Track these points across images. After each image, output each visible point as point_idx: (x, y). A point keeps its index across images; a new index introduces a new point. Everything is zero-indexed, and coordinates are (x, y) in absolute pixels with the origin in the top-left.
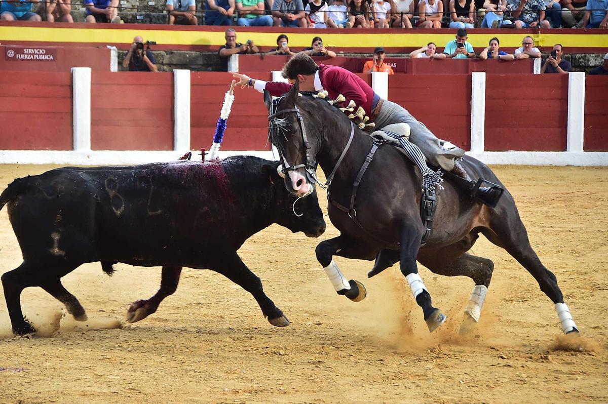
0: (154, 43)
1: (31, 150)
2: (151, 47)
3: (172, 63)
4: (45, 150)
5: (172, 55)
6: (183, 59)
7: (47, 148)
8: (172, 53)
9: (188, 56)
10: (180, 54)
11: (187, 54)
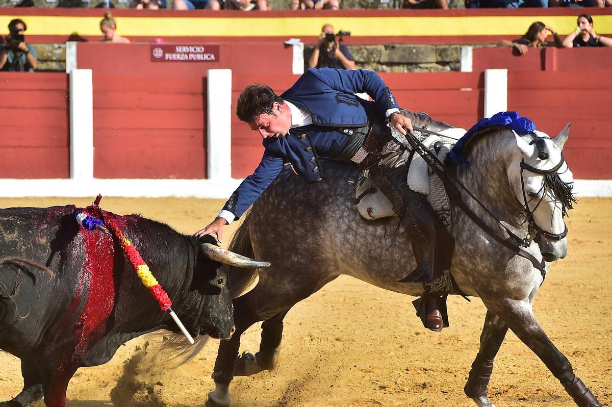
0: (348, 34)
1: (150, 178)
2: (344, 38)
3: (392, 60)
4: (169, 178)
5: (392, 51)
6: (407, 56)
7: (171, 176)
8: (393, 48)
9: (414, 51)
10: (404, 49)
11: (414, 48)
